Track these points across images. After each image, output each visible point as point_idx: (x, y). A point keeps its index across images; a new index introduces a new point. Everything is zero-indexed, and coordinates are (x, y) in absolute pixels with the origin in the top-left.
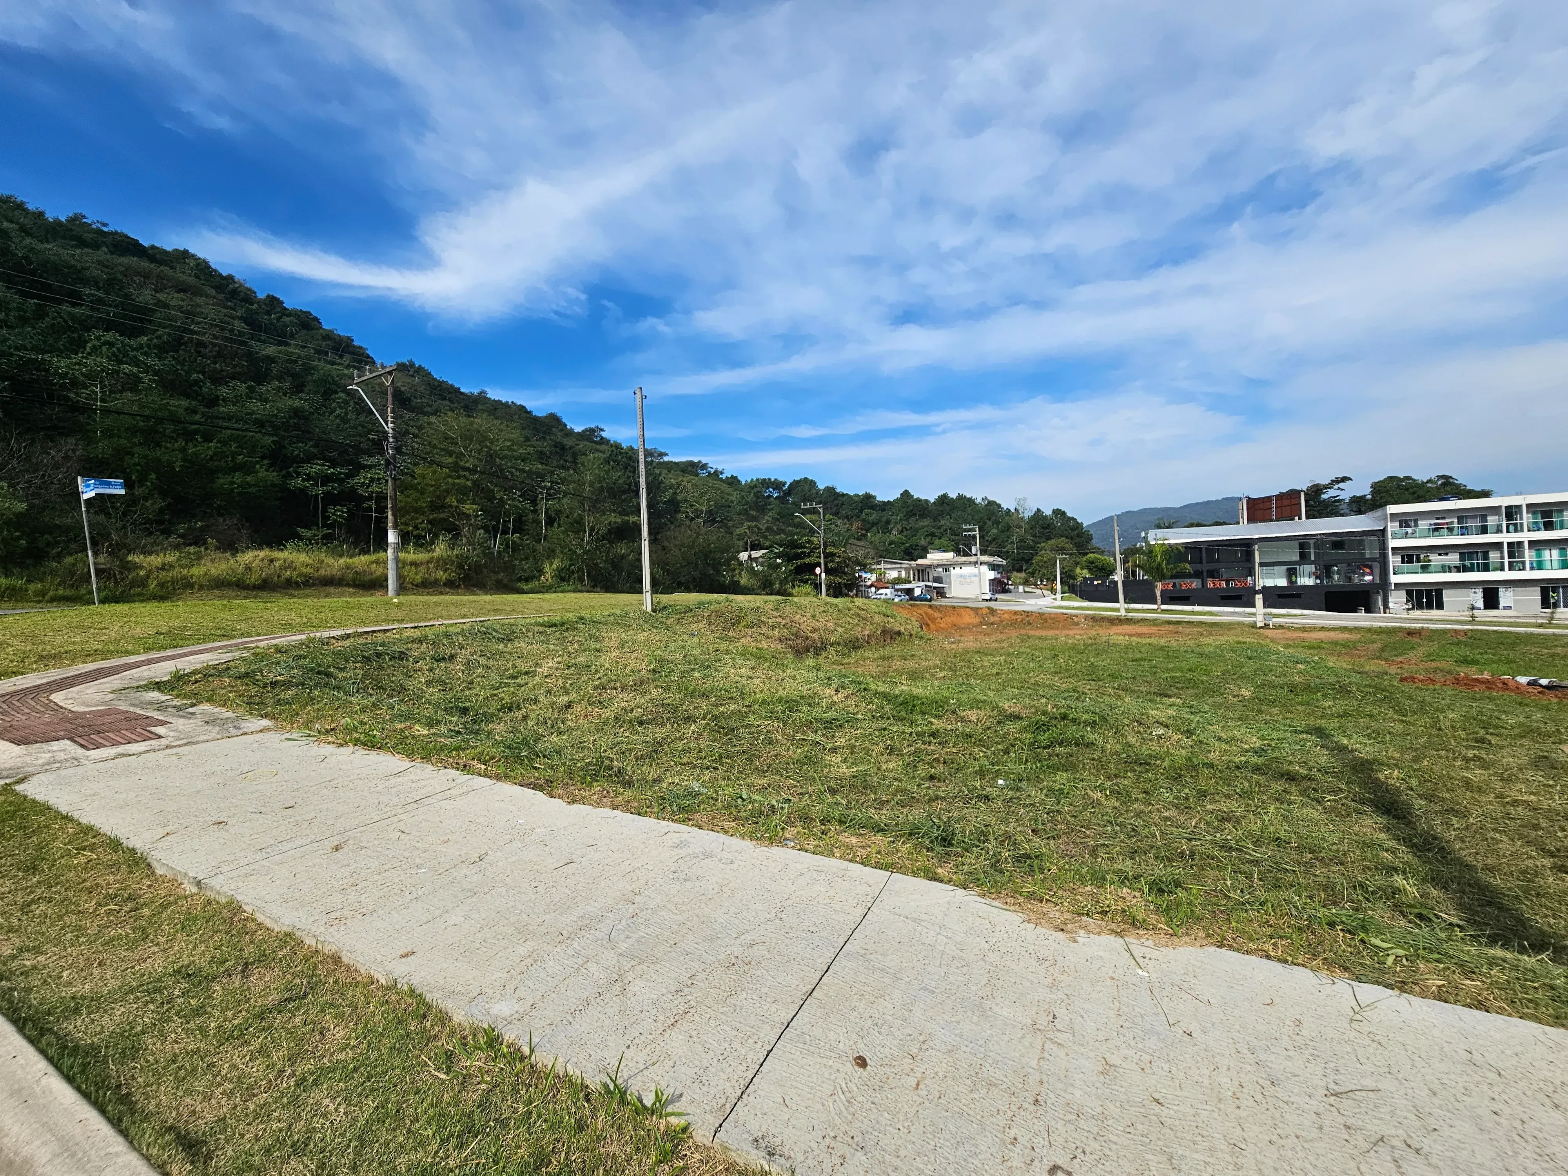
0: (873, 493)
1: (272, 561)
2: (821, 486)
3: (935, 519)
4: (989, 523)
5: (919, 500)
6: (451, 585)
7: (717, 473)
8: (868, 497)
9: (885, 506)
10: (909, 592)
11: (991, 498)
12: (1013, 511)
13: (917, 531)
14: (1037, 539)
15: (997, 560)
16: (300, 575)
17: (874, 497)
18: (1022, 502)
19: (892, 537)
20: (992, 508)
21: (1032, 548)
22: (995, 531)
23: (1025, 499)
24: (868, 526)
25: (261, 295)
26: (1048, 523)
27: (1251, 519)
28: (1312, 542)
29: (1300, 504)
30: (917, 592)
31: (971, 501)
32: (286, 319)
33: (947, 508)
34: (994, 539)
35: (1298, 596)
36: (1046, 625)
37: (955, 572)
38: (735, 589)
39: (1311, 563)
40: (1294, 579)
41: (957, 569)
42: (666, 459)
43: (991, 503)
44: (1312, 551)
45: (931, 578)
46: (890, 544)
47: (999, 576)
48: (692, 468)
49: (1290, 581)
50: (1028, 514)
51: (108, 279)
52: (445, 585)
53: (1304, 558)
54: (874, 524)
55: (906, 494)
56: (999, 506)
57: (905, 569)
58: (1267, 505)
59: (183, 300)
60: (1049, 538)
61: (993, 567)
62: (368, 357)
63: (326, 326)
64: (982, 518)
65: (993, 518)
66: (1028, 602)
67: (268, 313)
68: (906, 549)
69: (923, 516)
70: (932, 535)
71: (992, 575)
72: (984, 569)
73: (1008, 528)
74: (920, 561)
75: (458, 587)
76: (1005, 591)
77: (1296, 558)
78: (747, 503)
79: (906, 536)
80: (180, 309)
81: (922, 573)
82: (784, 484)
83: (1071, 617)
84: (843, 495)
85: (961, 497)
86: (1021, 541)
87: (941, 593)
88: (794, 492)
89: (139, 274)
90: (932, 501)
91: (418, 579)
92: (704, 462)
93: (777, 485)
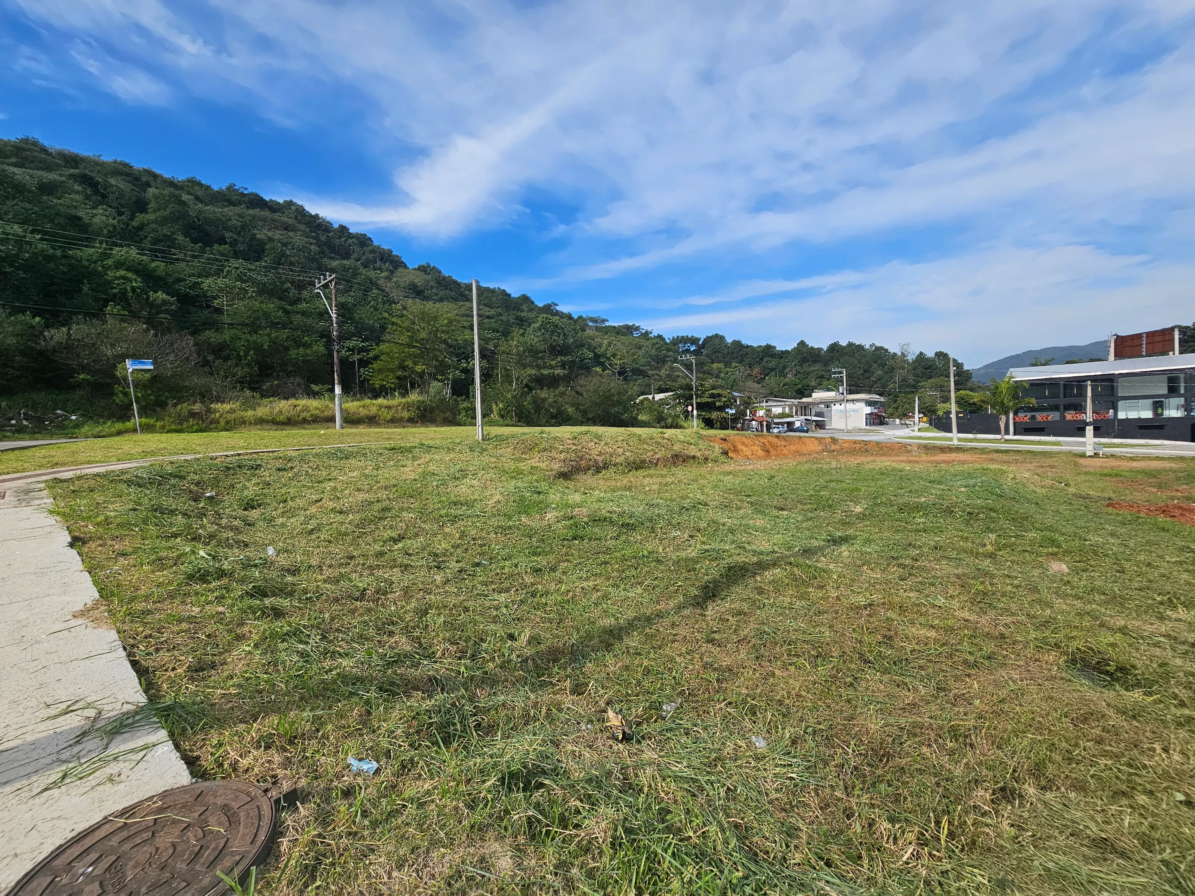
0: (773, 344)
1: (295, 406)
2: (729, 340)
3: (826, 364)
4: (875, 365)
5: (812, 348)
6: (412, 421)
7: (647, 333)
8: (769, 347)
9: (784, 354)
10: (790, 424)
11: (878, 344)
12: (899, 354)
13: (808, 374)
14: (917, 379)
15: (876, 397)
16: (312, 416)
17: (774, 347)
18: (906, 347)
19: (787, 380)
20: (878, 353)
21: (914, 386)
22: (879, 372)
23: (908, 344)
24: (767, 371)
25: (336, 226)
26: (930, 363)
27: (1119, 355)
28: (1182, 376)
29: (1173, 340)
30: (797, 424)
31: (860, 347)
32: (350, 241)
33: (837, 354)
34: (879, 380)
35: (1161, 427)
36: (881, 452)
37: (836, 408)
38: (634, 423)
39: (1181, 396)
40: (1160, 411)
41: (838, 405)
42: (607, 324)
43: (877, 348)
44: (1182, 385)
45: (813, 413)
46: (784, 385)
47: (876, 411)
48: (629, 330)
49: (1156, 414)
50: (911, 357)
51: (242, 226)
52: (407, 421)
53: (1173, 390)
54: (772, 370)
55: (802, 343)
56: (886, 350)
57: (789, 405)
58: (1136, 342)
59: (282, 235)
60: (930, 377)
61: (869, 403)
62: (402, 262)
63: (376, 243)
64: (868, 362)
65: (879, 362)
66: (886, 433)
67: (340, 238)
68: (799, 389)
69: (815, 362)
70: (822, 377)
71: (868, 410)
72: (863, 404)
73: (892, 369)
74: (804, 400)
75: (417, 422)
76: (882, 423)
77: (1165, 391)
78: (650, 356)
79: (799, 379)
80: (280, 241)
81: (805, 409)
82: (699, 340)
83: (905, 445)
84: (748, 347)
85: (850, 345)
86: (903, 380)
87: (820, 425)
88: (706, 346)
89: (261, 220)
90: (825, 349)
91: (389, 417)
92: (637, 325)
93: (694, 341)
